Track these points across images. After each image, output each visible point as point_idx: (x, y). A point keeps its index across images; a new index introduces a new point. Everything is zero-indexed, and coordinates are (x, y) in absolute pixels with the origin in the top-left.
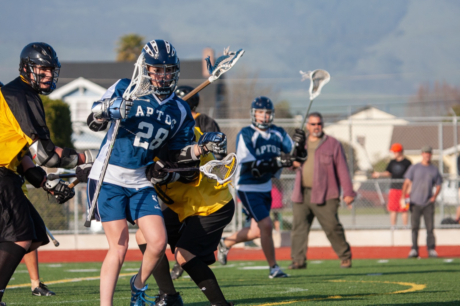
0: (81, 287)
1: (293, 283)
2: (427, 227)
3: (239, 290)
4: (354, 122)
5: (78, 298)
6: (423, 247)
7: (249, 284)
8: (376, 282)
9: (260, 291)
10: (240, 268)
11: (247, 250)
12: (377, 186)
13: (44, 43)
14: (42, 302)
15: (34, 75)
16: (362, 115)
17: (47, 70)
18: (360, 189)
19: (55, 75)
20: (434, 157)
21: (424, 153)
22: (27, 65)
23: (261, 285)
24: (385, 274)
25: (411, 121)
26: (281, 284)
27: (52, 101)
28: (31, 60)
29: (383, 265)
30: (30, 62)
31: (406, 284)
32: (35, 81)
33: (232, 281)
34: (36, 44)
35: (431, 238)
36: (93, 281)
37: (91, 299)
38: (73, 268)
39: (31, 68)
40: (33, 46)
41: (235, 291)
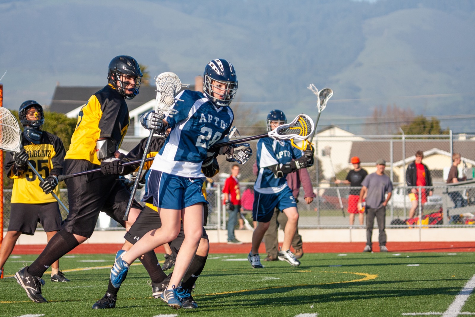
0: (91, 275)
1: (267, 273)
2: (379, 227)
3: (222, 278)
4: (319, 139)
5: (88, 284)
6: (375, 243)
7: (231, 273)
8: (336, 272)
9: (239, 279)
10: (223, 260)
11: (230, 245)
12: (338, 191)
13: (129, 56)
14: (58, 287)
15: (120, 82)
16: (327, 133)
17: (132, 79)
18: (324, 194)
19: (138, 83)
20: (387, 168)
21: (378, 165)
22: (115, 74)
23: (241, 274)
24: (343, 266)
25: (366, 138)
26: (257, 274)
27: (69, 119)
28: (118, 70)
29: (343, 258)
30: (118, 71)
31: (361, 274)
32: (121, 88)
33: (217, 270)
34: (123, 57)
35: (383, 235)
36: (101, 269)
37: (99, 285)
38: (85, 259)
39: (118, 76)
40: (120, 59)
41: (219, 279)
